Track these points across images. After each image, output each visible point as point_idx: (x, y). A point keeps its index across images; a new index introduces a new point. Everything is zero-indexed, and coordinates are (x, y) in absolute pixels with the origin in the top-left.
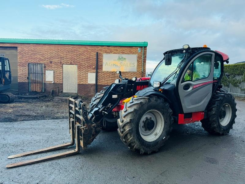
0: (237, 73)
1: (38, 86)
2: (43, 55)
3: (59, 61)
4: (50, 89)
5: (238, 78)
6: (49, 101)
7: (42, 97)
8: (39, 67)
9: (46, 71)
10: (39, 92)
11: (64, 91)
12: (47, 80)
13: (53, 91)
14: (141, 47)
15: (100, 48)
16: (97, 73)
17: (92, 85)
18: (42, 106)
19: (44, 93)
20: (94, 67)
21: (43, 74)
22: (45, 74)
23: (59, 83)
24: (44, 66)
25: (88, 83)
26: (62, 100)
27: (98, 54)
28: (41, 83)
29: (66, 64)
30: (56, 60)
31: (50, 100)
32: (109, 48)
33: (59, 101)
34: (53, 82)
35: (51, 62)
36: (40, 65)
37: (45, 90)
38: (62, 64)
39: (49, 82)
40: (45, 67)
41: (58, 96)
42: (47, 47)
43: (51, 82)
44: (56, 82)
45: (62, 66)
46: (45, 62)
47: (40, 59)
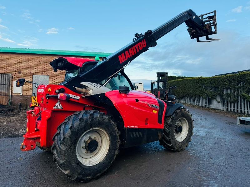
0: (214, 86)
1: (4, 99)
2: (10, 65)
3: (29, 72)
4: (17, 102)
6: (14, 115)
7: (8, 110)
8: (5, 78)
9: (14, 82)
10: (5, 106)
12: (14, 92)
13: (20, 104)
18: (3, 122)
19: (10, 106)
21: (10, 85)
22: (12, 85)
23: (27, 95)
24: (11, 76)
28: (7, 95)
29: (36, 74)
30: (25, 71)
34: (21, 94)
35: (20, 73)
36: (7, 76)
37: (11, 103)
39: (17, 94)
40: (12, 78)
41: (26, 109)
42: (16, 56)
43: (19, 94)
44: (24, 94)
45: (32, 76)
46: (13, 73)
47: (7, 69)
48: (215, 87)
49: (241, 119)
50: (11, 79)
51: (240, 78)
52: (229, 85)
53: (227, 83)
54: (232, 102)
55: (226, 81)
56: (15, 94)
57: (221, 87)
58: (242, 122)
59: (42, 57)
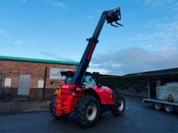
5: (128, 84)
9: (6, 79)
12: (5, 85)
13: (9, 94)
16: (45, 80)
22: (4, 81)
25: (38, 87)
27: (47, 68)
34: (10, 87)
36: (1, 74)
37: (3, 93)
38: (19, 74)
39: (7, 87)
41: (14, 97)
46: (5, 72)
50: (3, 77)
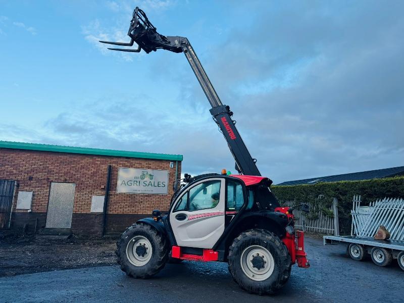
2: (16, 167)
3: (45, 177)
4: (22, 223)
8: (6, 186)
9: (20, 192)
11: (47, 226)
14: (174, 161)
15: (115, 160)
16: (107, 196)
17: (97, 215)
19: (9, 229)
20: (102, 187)
21: (12, 197)
22: (16, 197)
23: (40, 212)
24: (16, 184)
25: (91, 211)
26: (50, 240)
27: (111, 168)
28: (6, 212)
29: (56, 181)
30: (39, 175)
31: (28, 242)
32: (129, 160)
33: (45, 242)
34: (30, 211)
35: (31, 178)
36: (9, 183)
37: (12, 224)
38: (50, 182)
39: (22, 211)
40: (18, 186)
41: (36, 234)
43: (25, 211)
44: (35, 211)
45: (49, 184)
46: (19, 178)
47: (11, 173)
48: (289, 200)
49: (327, 238)
50: (15, 187)
51: (319, 190)
52: (306, 198)
53: (303, 194)
54: (312, 219)
55: (302, 193)
56: (19, 211)
57: (298, 199)
58: (328, 241)
59: (68, 157)
